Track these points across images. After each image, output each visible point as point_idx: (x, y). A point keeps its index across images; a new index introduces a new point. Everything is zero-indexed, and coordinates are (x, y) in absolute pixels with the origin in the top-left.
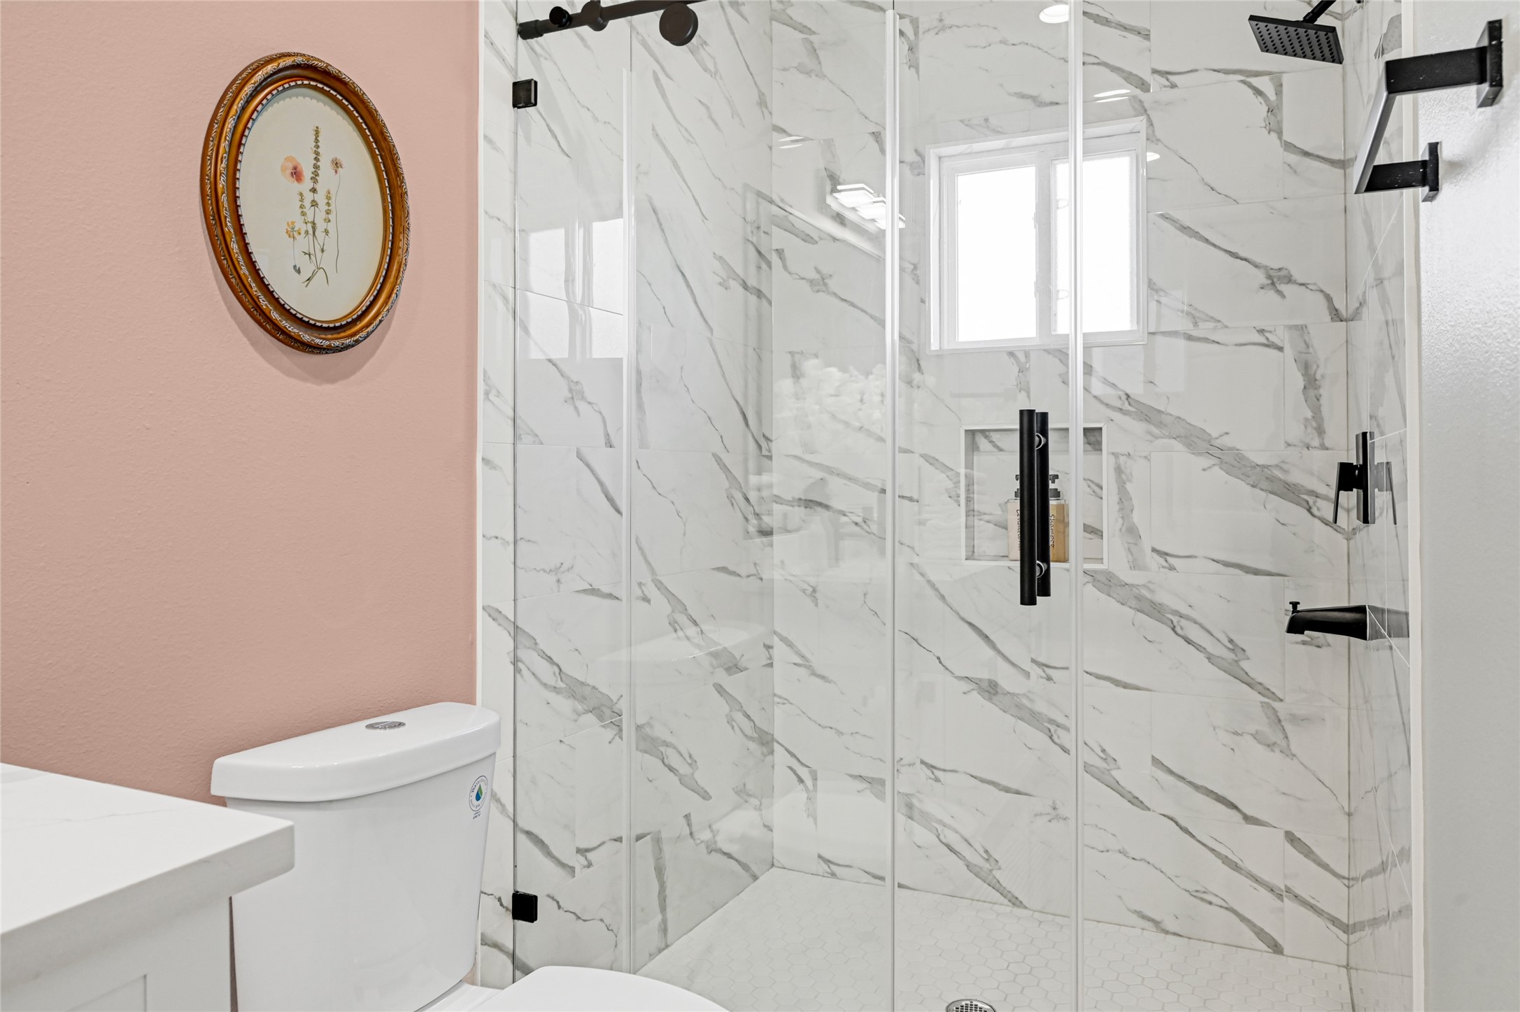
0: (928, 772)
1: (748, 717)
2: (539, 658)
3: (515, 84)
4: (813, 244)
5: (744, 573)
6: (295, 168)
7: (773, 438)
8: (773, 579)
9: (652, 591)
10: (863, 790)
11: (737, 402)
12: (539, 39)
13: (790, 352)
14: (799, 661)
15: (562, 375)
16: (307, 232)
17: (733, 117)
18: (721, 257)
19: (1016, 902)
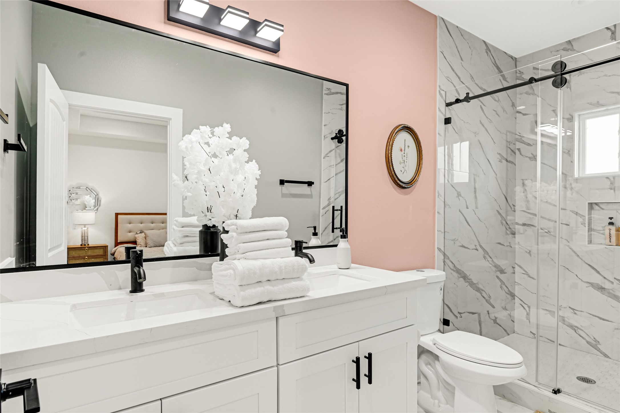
0: (572, 311)
1: (507, 287)
2: (450, 262)
3: (445, 119)
4: (531, 146)
5: (505, 245)
6: (401, 149)
7: (516, 205)
8: (515, 247)
9: (478, 247)
10: (547, 314)
11: (504, 195)
12: (452, 106)
13: (522, 179)
14: (524, 272)
15: (456, 190)
16: (403, 163)
17: (504, 112)
18: (500, 153)
19: (606, 356)
